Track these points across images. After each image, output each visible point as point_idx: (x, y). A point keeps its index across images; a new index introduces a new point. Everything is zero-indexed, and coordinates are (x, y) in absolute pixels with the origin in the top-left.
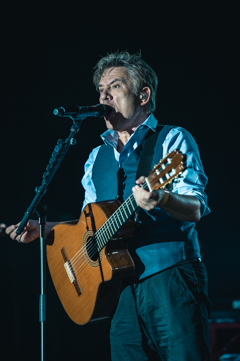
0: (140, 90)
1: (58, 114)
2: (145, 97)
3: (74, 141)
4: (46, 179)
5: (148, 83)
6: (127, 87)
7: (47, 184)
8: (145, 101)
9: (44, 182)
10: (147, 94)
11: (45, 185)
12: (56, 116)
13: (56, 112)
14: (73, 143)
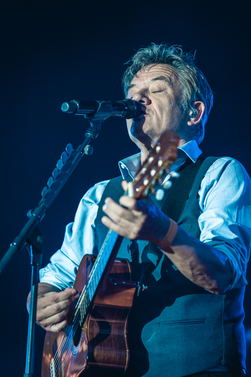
0: (191, 104)
1: (68, 111)
2: (196, 116)
3: (90, 148)
4: (45, 197)
5: (203, 98)
6: (174, 93)
7: (46, 206)
8: (195, 120)
9: (42, 202)
10: (200, 111)
11: (44, 206)
12: (65, 113)
13: (66, 107)
14: (89, 152)
